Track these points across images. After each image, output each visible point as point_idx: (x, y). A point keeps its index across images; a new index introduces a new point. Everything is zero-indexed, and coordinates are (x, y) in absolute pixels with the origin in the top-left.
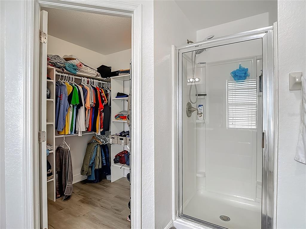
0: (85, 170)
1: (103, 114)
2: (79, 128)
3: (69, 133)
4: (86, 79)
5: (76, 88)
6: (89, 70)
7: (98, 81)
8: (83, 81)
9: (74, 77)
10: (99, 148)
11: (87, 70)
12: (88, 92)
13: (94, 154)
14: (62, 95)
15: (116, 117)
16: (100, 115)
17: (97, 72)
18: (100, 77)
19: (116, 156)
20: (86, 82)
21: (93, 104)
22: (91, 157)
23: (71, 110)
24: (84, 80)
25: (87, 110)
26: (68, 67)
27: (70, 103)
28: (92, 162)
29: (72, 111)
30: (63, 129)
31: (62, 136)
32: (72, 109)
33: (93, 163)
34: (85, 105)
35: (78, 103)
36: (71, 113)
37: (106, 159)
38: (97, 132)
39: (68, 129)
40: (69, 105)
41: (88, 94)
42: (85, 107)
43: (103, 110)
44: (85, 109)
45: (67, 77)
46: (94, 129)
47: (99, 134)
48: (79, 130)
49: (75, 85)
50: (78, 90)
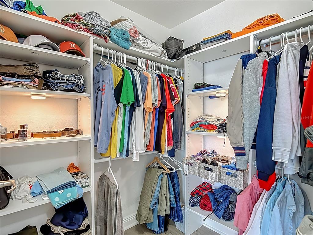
0: (143, 215)
1: (172, 120)
2: (134, 147)
3: (118, 155)
4: (144, 61)
5: (128, 73)
6: (149, 44)
7: (162, 65)
8: (139, 63)
9: (125, 56)
10: (165, 179)
11: (146, 44)
12: (150, 81)
13: (158, 188)
14: (105, 86)
15: (192, 125)
16: (168, 122)
17: (162, 49)
18: (166, 58)
19: (193, 194)
20: (144, 66)
21: (157, 101)
22: (153, 194)
23: (120, 113)
24: (141, 63)
25: (147, 114)
26: (115, 36)
27: (118, 101)
28: (154, 202)
29: (122, 115)
30: (106, 149)
31: (107, 159)
32: (122, 112)
33: (155, 204)
34: (143, 105)
35: (132, 100)
36: (120, 119)
37: (175, 197)
38: (163, 152)
39: (116, 147)
40: (117, 104)
41: (149, 84)
42: (144, 109)
43: (172, 113)
44: (144, 111)
45: (114, 55)
46: (158, 147)
47: (166, 155)
48: (135, 150)
49: (127, 68)
50: (131, 76)
